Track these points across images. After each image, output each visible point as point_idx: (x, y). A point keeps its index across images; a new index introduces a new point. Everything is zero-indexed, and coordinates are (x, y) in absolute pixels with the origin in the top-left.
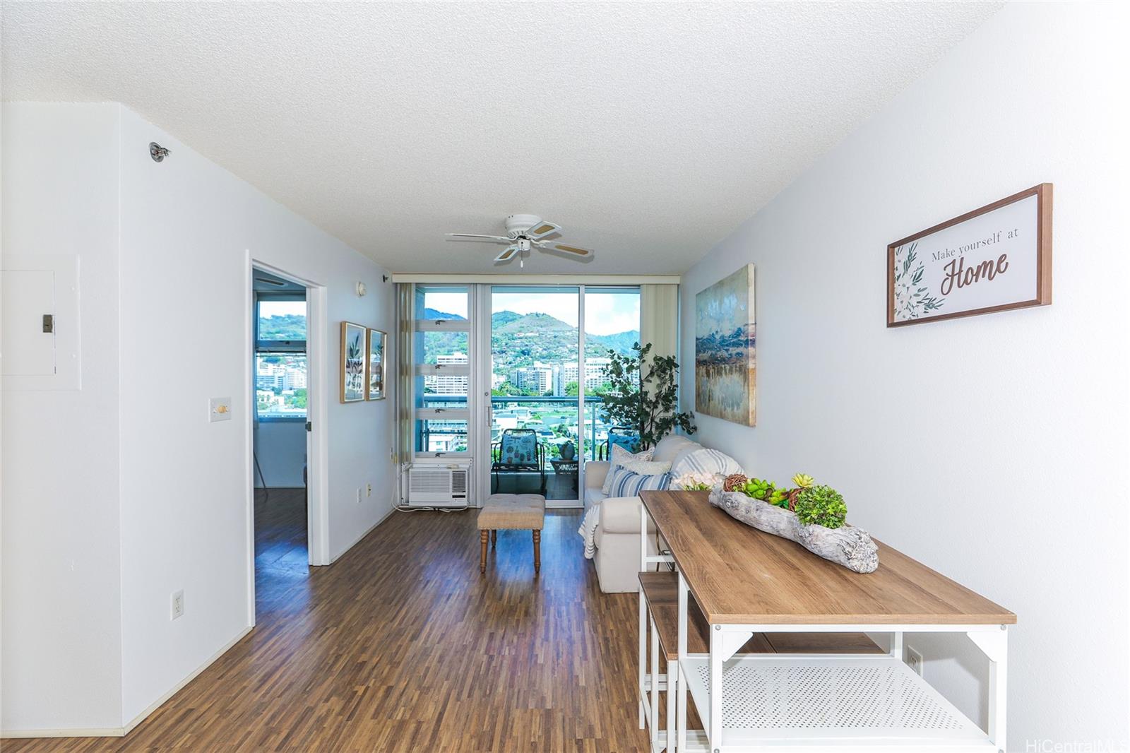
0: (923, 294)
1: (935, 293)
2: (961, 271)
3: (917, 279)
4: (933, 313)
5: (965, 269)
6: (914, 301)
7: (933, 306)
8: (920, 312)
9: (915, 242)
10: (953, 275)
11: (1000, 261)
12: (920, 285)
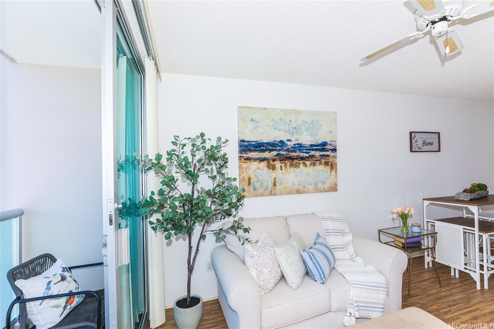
0: (418, 146)
1: (420, 146)
2: (425, 143)
3: (416, 142)
4: (420, 150)
5: (426, 143)
6: (416, 147)
7: (420, 149)
8: (417, 149)
9: (416, 133)
10: (424, 143)
11: (432, 143)
12: (417, 143)
